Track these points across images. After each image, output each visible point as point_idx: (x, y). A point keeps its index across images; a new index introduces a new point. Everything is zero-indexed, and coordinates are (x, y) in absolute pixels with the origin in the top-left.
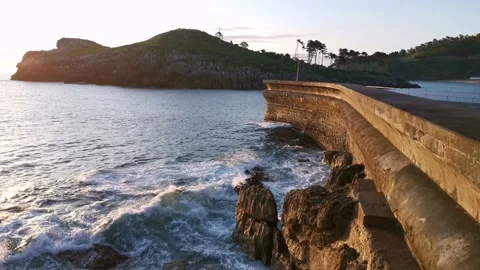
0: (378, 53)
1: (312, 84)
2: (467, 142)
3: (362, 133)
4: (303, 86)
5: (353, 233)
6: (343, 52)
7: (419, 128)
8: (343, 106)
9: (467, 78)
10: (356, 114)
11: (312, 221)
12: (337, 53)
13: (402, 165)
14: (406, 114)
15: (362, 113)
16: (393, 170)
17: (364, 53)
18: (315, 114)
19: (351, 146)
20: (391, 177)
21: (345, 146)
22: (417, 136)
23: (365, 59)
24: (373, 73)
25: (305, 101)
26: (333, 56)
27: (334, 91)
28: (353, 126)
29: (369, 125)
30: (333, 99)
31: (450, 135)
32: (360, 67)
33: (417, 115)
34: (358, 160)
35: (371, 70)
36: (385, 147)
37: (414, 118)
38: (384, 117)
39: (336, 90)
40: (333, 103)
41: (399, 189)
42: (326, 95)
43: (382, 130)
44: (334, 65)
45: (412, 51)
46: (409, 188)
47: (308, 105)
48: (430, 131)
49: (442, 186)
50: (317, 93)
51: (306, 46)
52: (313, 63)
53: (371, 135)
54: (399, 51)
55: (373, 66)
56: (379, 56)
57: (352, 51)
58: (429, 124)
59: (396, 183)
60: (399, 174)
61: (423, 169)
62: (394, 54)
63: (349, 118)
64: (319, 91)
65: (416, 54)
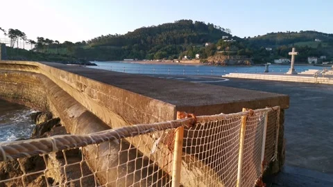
0: (67, 42)
1: (14, 62)
2: (105, 86)
3: (55, 96)
4: (7, 64)
5: (49, 167)
6: (41, 39)
7: (84, 84)
8: (42, 78)
9: (122, 60)
10: (51, 83)
11: (16, 167)
12: (36, 41)
13: (81, 112)
14: (76, 76)
15: (55, 81)
16: (75, 116)
17: (56, 41)
18: (19, 86)
19: (51, 106)
20: (75, 121)
21: (47, 108)
22: (83, 89)
23: (58, 46)
24: (65, 56)
25: (10, 76)
26: (32, 42)
27: (34, 67)
28: (49, 91)
29: (60, 89)
30: (34, 73)
31: (98, 84)
32: (55, 51)
33: (83, 76)
34: (56, 116)
35: (63, 54)
36: (71, 102)
37: (81, 77)
38: (65, 80)
39: (35, 66)
40: (33, 76)
41: (80, 128)
42: (27, 70)
43: (69, 91)
44: (34, 49)
45: (90, 42)
46: (85, 126)
47: (12, 79)
48: (89, 84)
49: (104, 121)
50: (20, 70)
51: (7, 33)
52: (15, 47)
53: (61, 96)
54: (81, 42)
55: (65, 51)
56: (68, 44)
57: (47, 39)
58: (88, 80)
59: (78, 124)
60: (79, 118)
61: (94, 113)
62: (78, 43)
63: (46, 86)
64: (21, 68)
65: (92, 44)
